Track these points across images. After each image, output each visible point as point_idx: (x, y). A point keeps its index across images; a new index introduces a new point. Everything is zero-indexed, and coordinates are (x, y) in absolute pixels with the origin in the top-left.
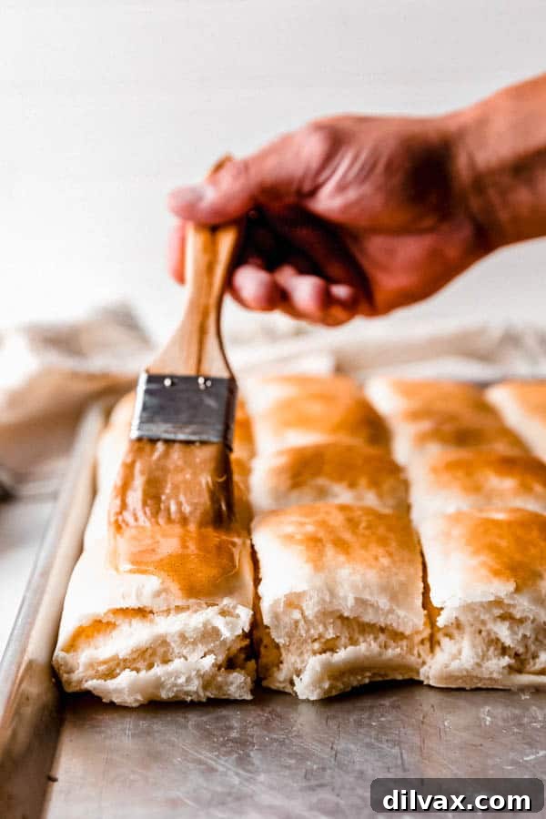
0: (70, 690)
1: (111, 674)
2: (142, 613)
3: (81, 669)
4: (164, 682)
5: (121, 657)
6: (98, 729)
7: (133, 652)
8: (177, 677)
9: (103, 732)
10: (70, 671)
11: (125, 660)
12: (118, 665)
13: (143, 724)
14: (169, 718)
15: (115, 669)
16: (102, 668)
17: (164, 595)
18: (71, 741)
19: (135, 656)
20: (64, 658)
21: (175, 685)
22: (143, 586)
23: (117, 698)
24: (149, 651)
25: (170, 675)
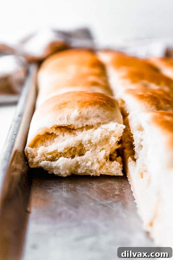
0: (32, 166)
1: (53, 159)
2: (69, 129)
3: (39, 156)
4: (80, 164)
5: (58, 152)
6: (48, 187)
7: (65, 149)
8: (87, 162)
9: (52, 189)
10: (33, 157)
11: (61, 153)
12: (57, 155)
13: (71, 186)
14: (83, 183)
15: (55, 158)
16: (49, 156)
17: (81, 119)
18: (36, 192)
19: (66, 151)
20: (30, 151)
21: (86, 166)
22: (70, 115)
23: (56, 172)
24: (73, 149)
25: (83, 161)
